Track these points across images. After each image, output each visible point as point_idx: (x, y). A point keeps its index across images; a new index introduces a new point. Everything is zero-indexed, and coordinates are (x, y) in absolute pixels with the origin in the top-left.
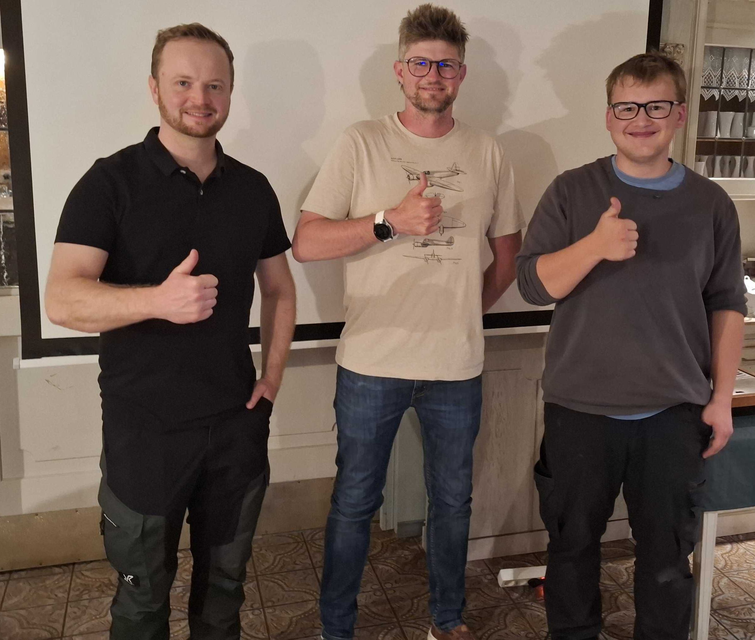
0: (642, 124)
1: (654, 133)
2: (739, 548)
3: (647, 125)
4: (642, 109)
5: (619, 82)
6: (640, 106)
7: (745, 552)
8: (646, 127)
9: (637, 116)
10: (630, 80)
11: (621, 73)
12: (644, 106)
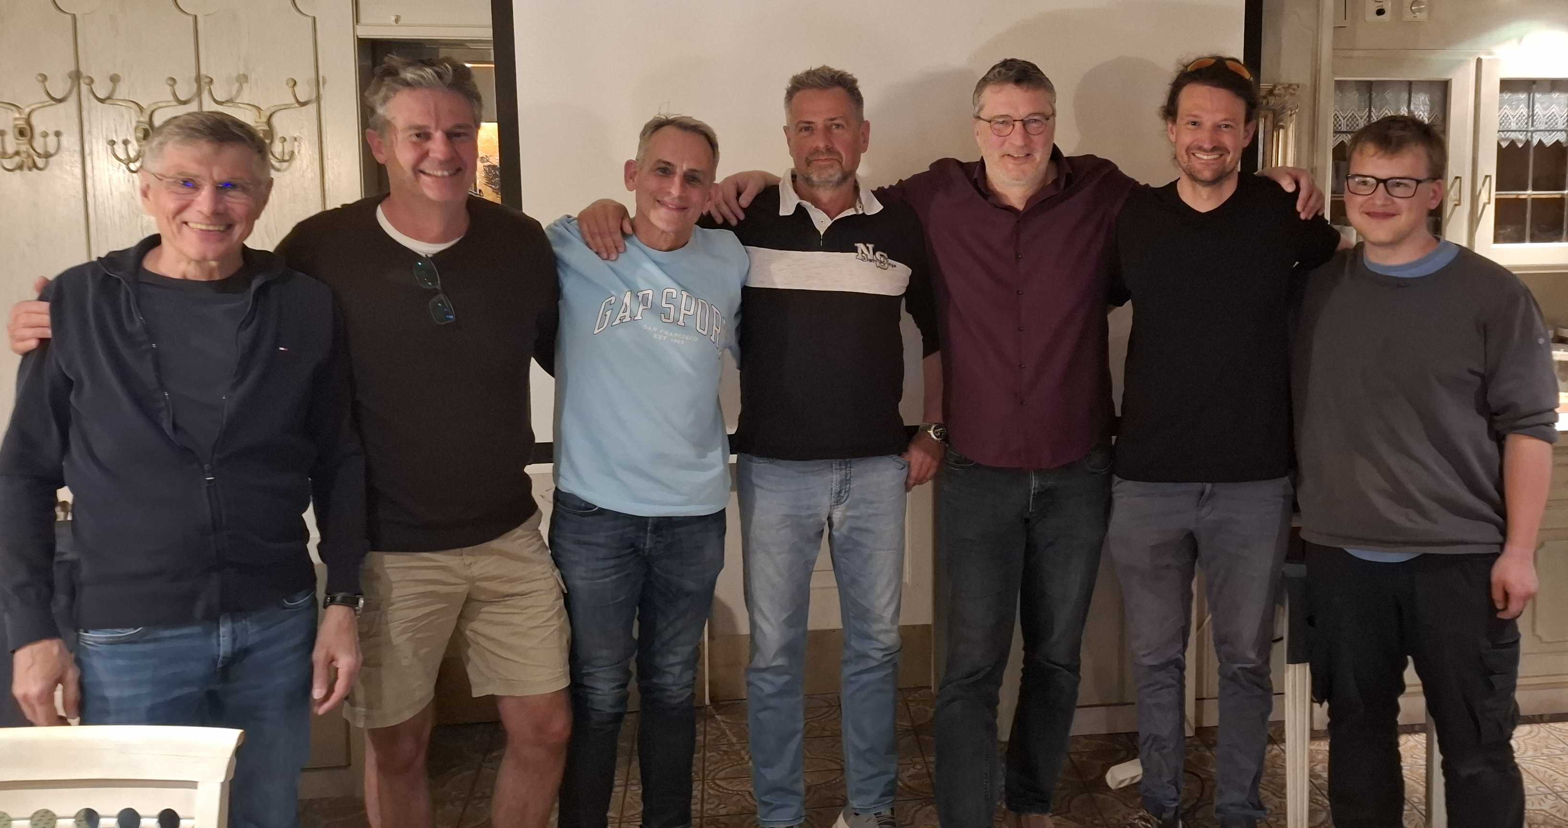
0: (1379, 202)
1: (1393, 215)
2: (1409, 741)
3: (1385, 203)
4: (1381, 185)
5: (1358, 149)
6: (1379, 181)
7: (1416, 745)
8: (1384, 206)
9: (1375, 193)
10: (1370, 148)
11: (1363, 139)
12: (1385, 181)
